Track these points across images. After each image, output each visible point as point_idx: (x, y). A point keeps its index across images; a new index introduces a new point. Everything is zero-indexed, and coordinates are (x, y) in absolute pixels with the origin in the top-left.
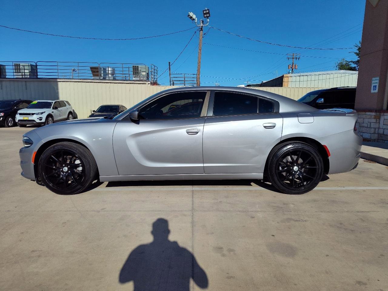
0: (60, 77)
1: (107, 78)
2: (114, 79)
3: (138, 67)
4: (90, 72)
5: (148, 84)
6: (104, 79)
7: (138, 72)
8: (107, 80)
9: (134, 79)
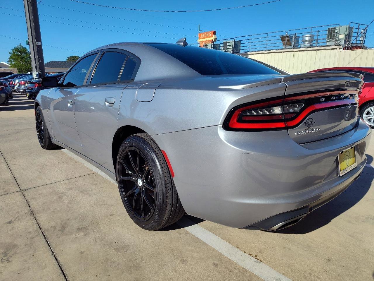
0: (251, 50)
1: (299, 46)
2: (311, 46)
3: (335, 28)
4: (281, 41)
5: (340, 49)
6: (297, 47)
7: (334, 35)
8: (300, 48)
9: (328, 44)
